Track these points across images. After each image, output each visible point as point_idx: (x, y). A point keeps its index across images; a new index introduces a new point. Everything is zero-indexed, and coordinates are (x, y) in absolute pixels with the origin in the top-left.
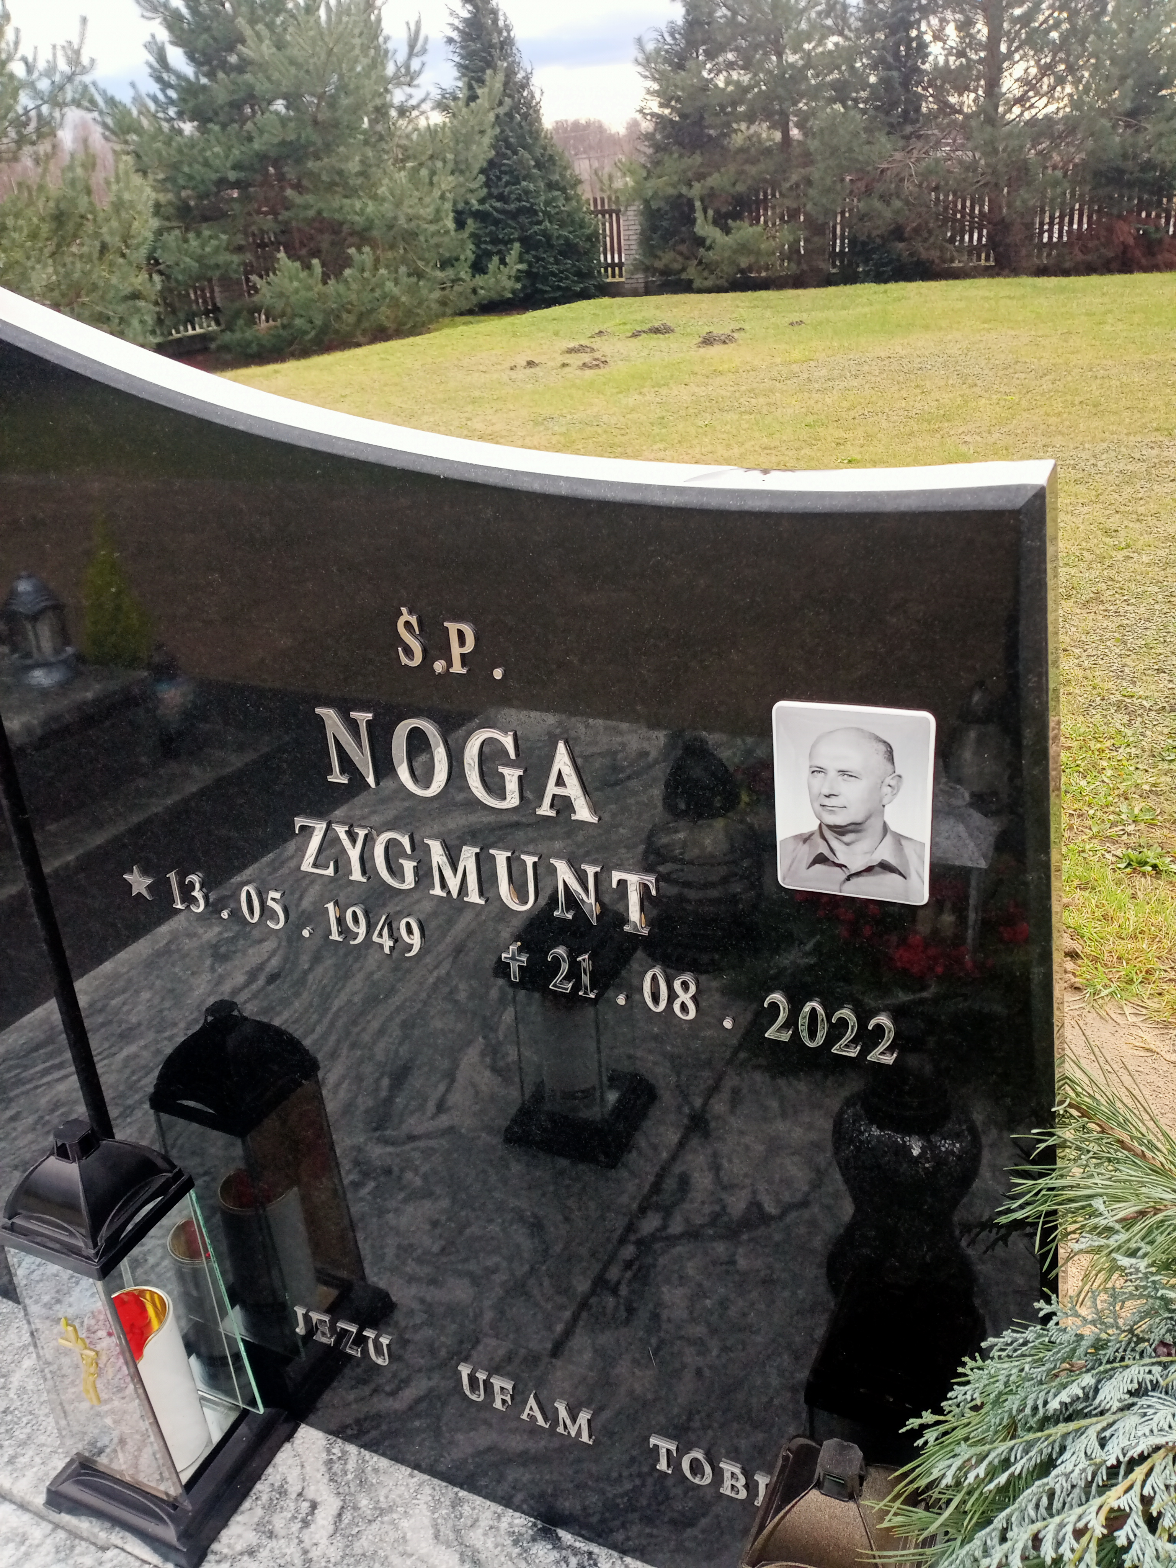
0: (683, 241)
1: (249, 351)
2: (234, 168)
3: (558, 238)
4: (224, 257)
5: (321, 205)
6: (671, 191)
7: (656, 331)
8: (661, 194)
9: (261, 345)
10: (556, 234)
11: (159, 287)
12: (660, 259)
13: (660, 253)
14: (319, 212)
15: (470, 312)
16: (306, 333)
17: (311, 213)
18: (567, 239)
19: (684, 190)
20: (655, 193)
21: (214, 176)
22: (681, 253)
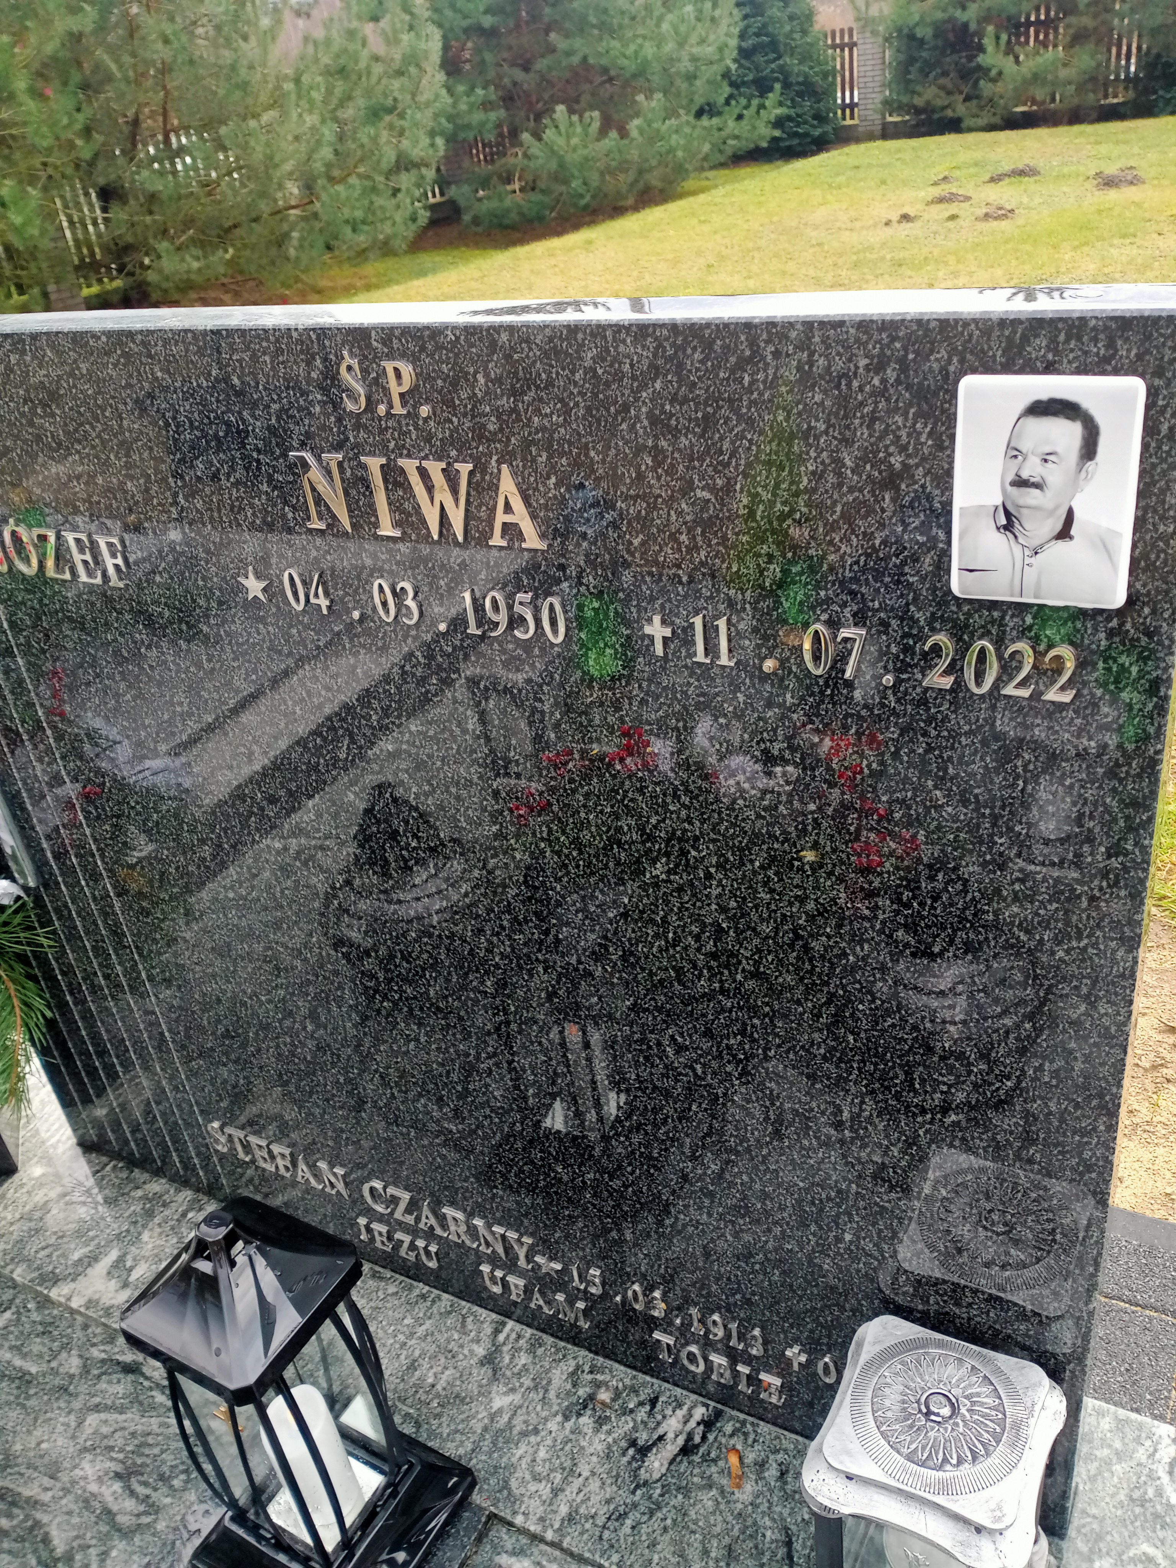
0: (945, 74)
1: (506, 221)
2: (486, 12)
3: (798, 75)
4: (478, 116)
5: (586, 50)
6: (940, 15)
7: (1021, 173)
8: (928, 20)
9: (521, 214)
10: (796, 69)
11: (441, 153)
12: (919, 95)
13: (919, 88)
14: (585, 59)
15: (722, 165)
16: (582, 196)
17: (576, 60)
18: (806, 76)
19: (958, 13)
20: (922, 18)
21: (465, 23)
22: (942, 88)
